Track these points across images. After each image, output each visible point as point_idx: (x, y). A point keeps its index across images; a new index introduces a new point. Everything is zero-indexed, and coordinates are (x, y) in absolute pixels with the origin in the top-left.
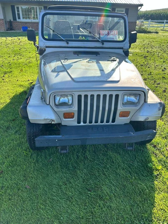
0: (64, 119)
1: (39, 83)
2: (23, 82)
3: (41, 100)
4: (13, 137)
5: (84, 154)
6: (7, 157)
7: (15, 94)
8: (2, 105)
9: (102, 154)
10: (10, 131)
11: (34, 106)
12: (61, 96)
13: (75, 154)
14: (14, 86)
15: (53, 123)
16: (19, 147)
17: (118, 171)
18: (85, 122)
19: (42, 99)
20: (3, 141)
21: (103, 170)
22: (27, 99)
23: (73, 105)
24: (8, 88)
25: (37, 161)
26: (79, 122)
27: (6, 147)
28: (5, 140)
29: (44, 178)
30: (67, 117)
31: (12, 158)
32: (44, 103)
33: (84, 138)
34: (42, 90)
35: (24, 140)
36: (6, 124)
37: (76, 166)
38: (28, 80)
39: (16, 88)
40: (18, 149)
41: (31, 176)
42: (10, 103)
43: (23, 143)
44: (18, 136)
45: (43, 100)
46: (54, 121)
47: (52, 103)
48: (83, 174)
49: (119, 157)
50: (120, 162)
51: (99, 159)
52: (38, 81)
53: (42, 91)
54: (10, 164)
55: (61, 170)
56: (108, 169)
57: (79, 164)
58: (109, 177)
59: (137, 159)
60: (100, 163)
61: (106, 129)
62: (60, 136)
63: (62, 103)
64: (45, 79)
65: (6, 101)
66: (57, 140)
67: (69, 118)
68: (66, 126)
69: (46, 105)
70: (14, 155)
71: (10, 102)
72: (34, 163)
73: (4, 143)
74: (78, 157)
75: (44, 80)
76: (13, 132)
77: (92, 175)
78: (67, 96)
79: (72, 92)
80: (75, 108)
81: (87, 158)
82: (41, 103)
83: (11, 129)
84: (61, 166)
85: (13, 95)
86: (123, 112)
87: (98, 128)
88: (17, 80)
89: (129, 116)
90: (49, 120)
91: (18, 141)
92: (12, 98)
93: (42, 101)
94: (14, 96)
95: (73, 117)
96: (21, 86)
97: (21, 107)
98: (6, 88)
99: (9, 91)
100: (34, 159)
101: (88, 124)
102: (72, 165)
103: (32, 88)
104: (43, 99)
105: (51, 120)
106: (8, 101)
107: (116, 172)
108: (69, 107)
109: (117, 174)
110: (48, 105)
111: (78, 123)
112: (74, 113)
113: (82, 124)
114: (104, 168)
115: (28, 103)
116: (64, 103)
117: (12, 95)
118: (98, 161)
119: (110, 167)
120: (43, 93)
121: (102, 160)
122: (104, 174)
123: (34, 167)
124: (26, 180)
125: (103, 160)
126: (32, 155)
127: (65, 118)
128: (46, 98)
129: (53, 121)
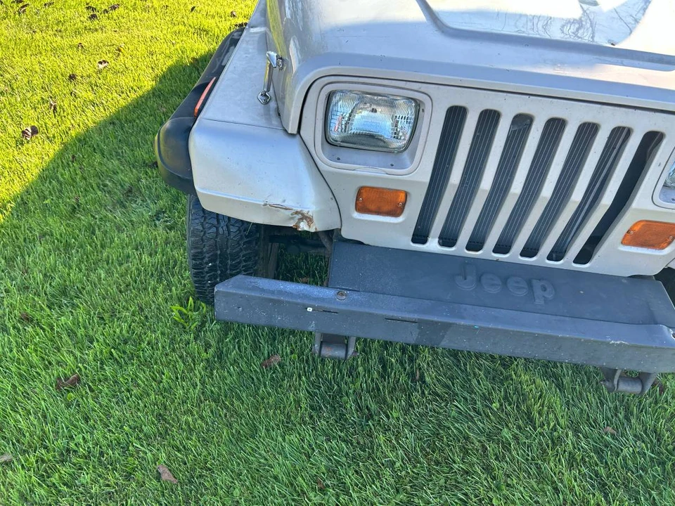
0: (356, 215)
1: (266, 24)
2: (213, 17)
3: (260, 107)
4: (142, 232)
5: (411, 360)
6: (106, 316)
7: (177, 61)
8: (123, 96)
9: (487, 373)
10: (134, 205)
11: (223, 133)
12: (364, 99)
13: (374, 354)
14: (176, 28)
15: (303, 226)
16: (160, 281)
17: (548, 467)
18: (448, 239)
19: (266, 99)
20: (103, 246)
21: (485, 449)
22: (203, 87)
23: (413, 156)
24: (155, 33)
25: (220, 357)
26: (420, 236)
27: (109, 273)
28: (112, 241)
29: (238, 438)
30: (372, 207)
31: (125, 326)
32: (275, 122)
33: (436, 319)
34: (274, 54)
35: (182, 256)
36: (127, 177)
37: (374, 407)
38: (233, 15)
39: (185, 38)
40: (154, 290)
41: (187, 423)
42: (155, 93)
43: (175, 265)
44: (160, 234)
45: (273, 104)
46: (309, 220)
47: (312, 131)
48: (401, 452)
49: (556, 400)
50: (562, 421)
51: (472, 392)
52: (264, 13)
53: (269, 58)
54: (111, 354)
55: (311, 417)
56: (506, 446)
57: (385, 402)
58: (508, 485)
59: (633, 421)
60: (474, 409)
61: (544, 289)
62: (328, 293)
63: (360, 135)
64: (294, 13)
65: (140, 84)
66: (310, 309)
67: (378, 212)
68: (362, 243)
69: (281, 133)
70: (133, 315)
71: (154, 89)
72: (208, 360)
73: (105, 254)
74: (384, 367)
75: (288, 16)
76: (147, 216)
77: (437, 463)
78: (391, 104)
79: (424, 88)
80: (420, 171)
81: (422, 377)
82: (263, 122)
83: (139, 201)
84: (311, 395)
85: (170, 63)
86: (648, 224)
87: (505, 281)
88: (193, 9)
89: (669, 243)
90: (288, 213)
91: (159, 256)
92: (164, 77)
93: (267, 114)
94: (170, 69)
95: (396, 211)
96: (202, 31)
97: (167, 124)
98: (149, 34)
99: (156, 47)
100: (207, 346)
101: (460, 249)
102: (355, 401)
103: (232, 41)
104: (272, 100)
105: (297, 213)
106: (148, 84)
107: (539, 468)
108: (389, 159)
109: (541, 477)
110: (292, 135)
111: (414, 241)
112: (406, 194)
113: (433, 245)
114: (489, 438)
115: (200, 111)
116: (372, 136)
117: (164, 64)
118: (466, 399)
119: (516, 438)
120: (276, 71)
121: (484, 398)
122: (488, 469)
123: (203, 383)
124: (164, 434)
125: (487, 399)
126: (203, 324)
127: (361, 208)
128: (287, 100)
129: (304, 217)
